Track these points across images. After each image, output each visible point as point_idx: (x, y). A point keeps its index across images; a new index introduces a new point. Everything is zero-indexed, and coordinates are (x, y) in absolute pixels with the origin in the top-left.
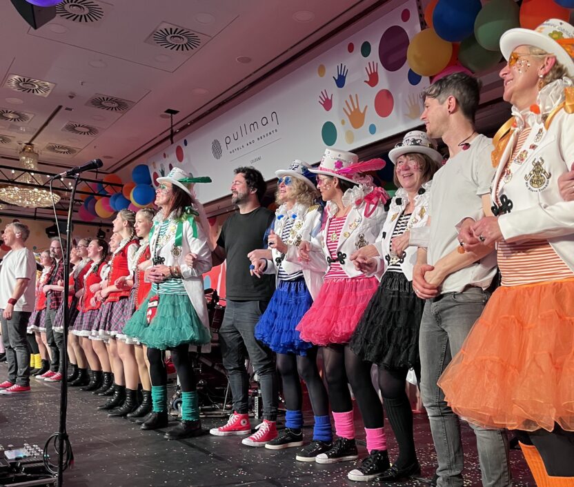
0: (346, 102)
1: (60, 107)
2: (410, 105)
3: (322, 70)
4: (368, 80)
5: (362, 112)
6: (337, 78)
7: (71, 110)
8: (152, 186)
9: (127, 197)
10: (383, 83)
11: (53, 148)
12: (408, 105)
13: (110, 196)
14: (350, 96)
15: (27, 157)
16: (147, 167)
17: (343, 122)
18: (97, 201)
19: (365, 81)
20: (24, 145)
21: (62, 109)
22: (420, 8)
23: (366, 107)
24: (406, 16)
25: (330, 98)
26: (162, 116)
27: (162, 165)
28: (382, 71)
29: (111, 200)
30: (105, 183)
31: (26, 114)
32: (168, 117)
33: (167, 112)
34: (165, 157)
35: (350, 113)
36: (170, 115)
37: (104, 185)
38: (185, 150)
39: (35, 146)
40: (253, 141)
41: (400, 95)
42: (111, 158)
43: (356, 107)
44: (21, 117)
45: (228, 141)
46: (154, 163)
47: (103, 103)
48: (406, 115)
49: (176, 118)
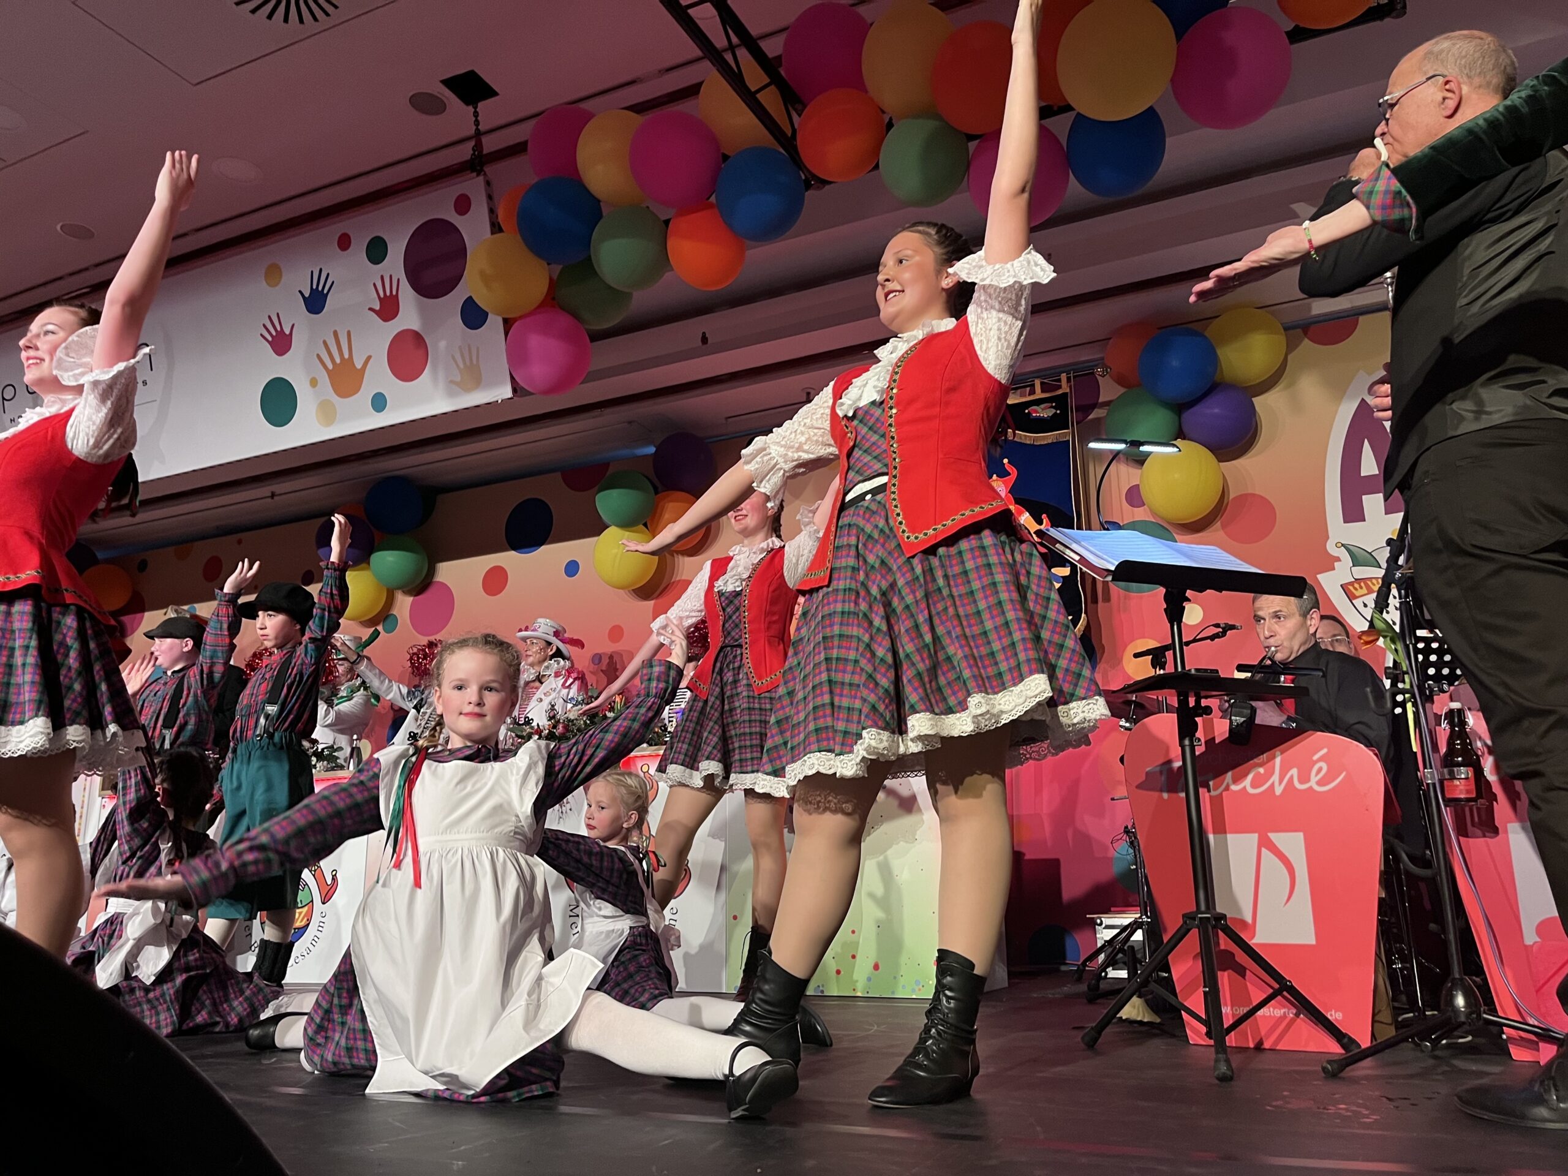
0: (325, 343)
2: (462, 366)
3: (273, 274)
4: (377, 308)
5: (359, 366)
6: (307, 295)
10: (409, 317)
12: (458, 366)
14: (335, 333)
17: (314, 383)
19: (370, 309)
22: (490, 197)
23: (369, 358)
24: (463, 205)
25: (287, 332)
28: (407, 295)
35: (330, 366)
41: (442, 344)
43: (346, 356)
48: (452, 382)
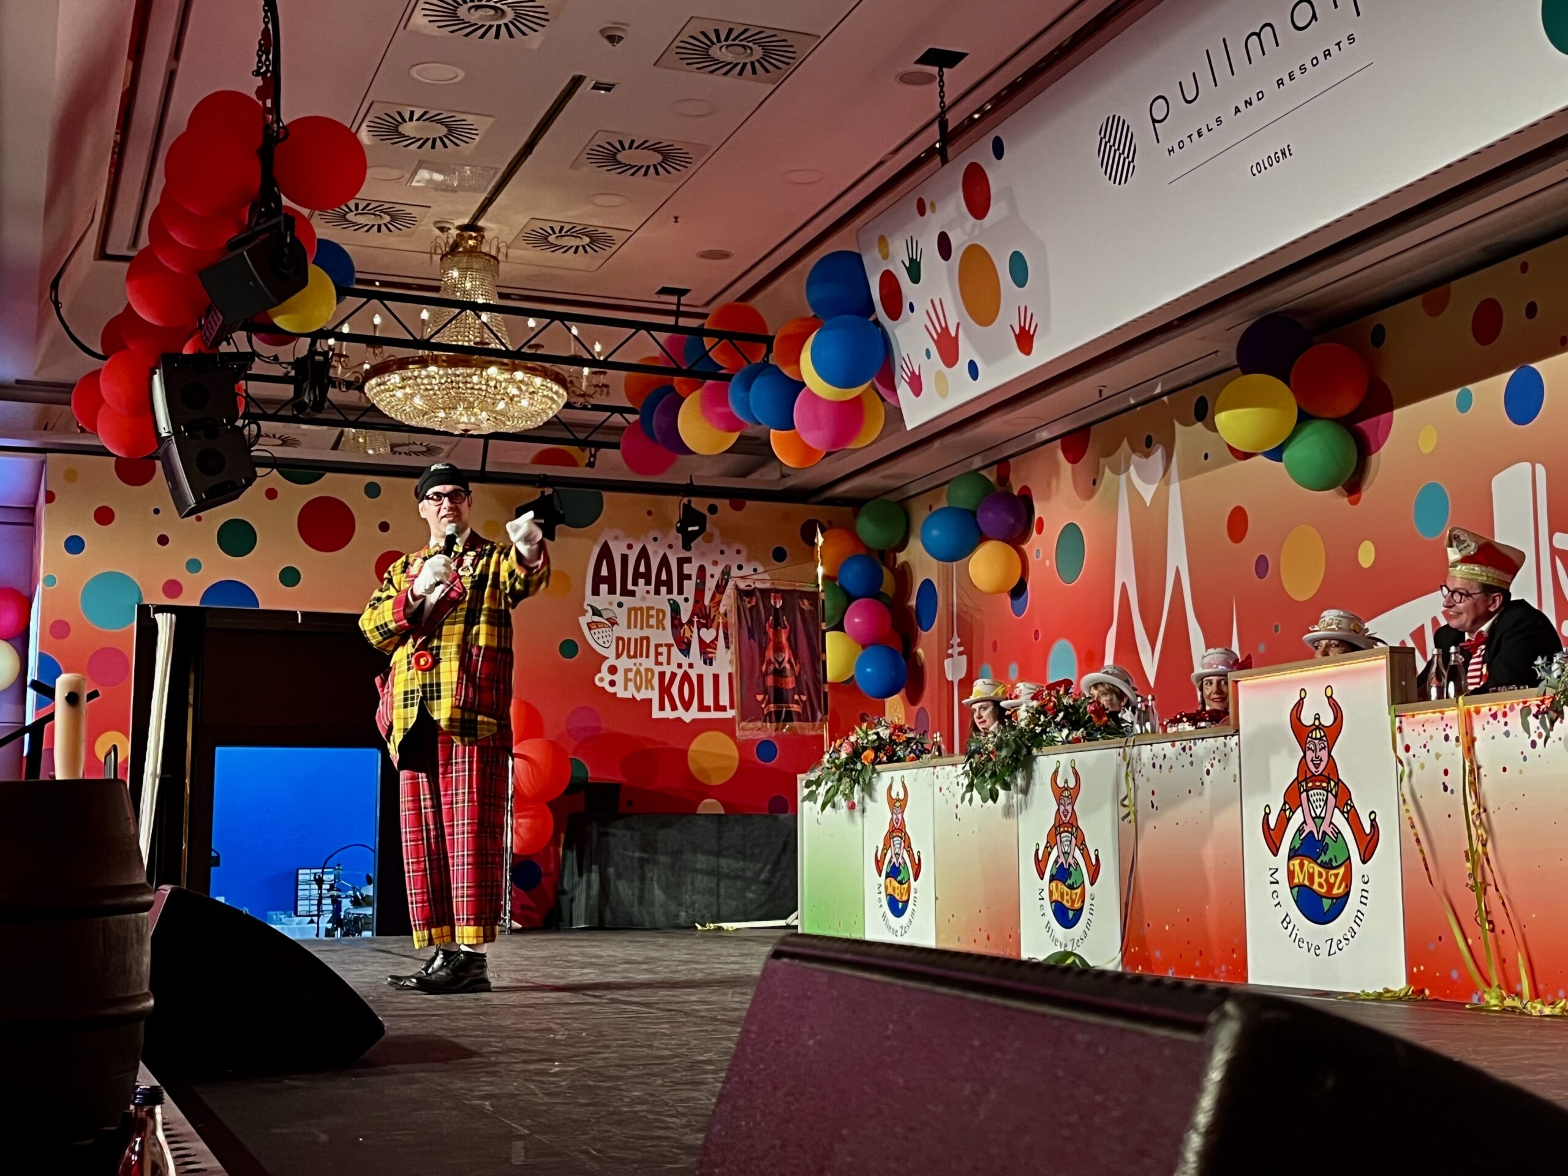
1: (577, 81)
7: (608, 88)
8: (877, 322)
9: (787, 371)
11: (542, 239)
13: (728, 378)
15: (464, 270)
16: (858, 258)
18: (683, 399)
20: (454, 232)
21: (586, 87)
26: (906, 79)
27: (911, 244)
29: (734, 391)
30: (710, 333)
31: (470, 119)
32: (928, 79)
33: (922, 61)
34: (922, 210)
36: (935, 70)
37: (708, 342)
38: (996, 175)
39: (486, 234)
40: (1260, 96)
42: (725, 255)
44: (453, 131)
45: (1159, 112)
46: (882, 240)
47: (715, 51)
49: (956, 78)
